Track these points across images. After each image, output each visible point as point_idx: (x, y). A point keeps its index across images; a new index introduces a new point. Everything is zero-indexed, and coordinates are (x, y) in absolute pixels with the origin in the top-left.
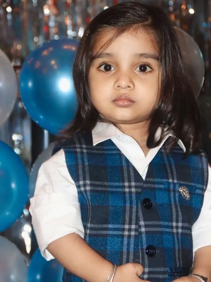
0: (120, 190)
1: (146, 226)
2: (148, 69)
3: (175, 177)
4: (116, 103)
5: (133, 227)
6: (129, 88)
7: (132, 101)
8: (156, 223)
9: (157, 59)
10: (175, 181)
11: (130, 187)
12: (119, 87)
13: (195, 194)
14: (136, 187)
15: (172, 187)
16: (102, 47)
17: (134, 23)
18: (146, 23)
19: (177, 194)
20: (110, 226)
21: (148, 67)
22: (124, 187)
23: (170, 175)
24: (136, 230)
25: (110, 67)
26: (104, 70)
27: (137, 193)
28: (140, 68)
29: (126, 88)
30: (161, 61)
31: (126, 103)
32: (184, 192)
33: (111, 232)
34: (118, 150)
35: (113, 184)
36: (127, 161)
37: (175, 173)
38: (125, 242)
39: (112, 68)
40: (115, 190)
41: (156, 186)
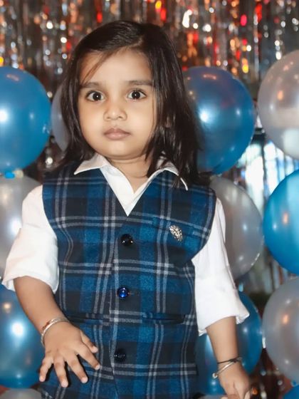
0: (98, 225)
1: (120, 265)
2: (142, 95)
3: (169, 213)
4: (108, 135)
5: (109, 265)
6: (120, 119)
7: (127, 133)
8: (133, 261)
9: (150, 84)
10: (168, 219)
11: (110, 222)
12: (109, 118)
13: (190, 235)
14: (116, 222)
15: (162, 224)
16: (88, 74)
17: (122, 46)
18: (135, 45)
19: (166, 233)
20: (86, 265)
21: (141, 94)
22: (103, 222)
23: (162, 211)
24: (111, 269)
25: (99, 95)
26: (93, 99)
27: (117, 228)
28: (133, 95)
29: (117, 119)
30: (155, 86)
31: (120, 136)
32: (176, 232)
33: (86, 272)
34: (105, 181)
35: (91, 218)
36: (111, 192)
37: (170, 209)
38: (99, 282)
39: (102, 97)
40: (93, 225)
41: (143, 221)
